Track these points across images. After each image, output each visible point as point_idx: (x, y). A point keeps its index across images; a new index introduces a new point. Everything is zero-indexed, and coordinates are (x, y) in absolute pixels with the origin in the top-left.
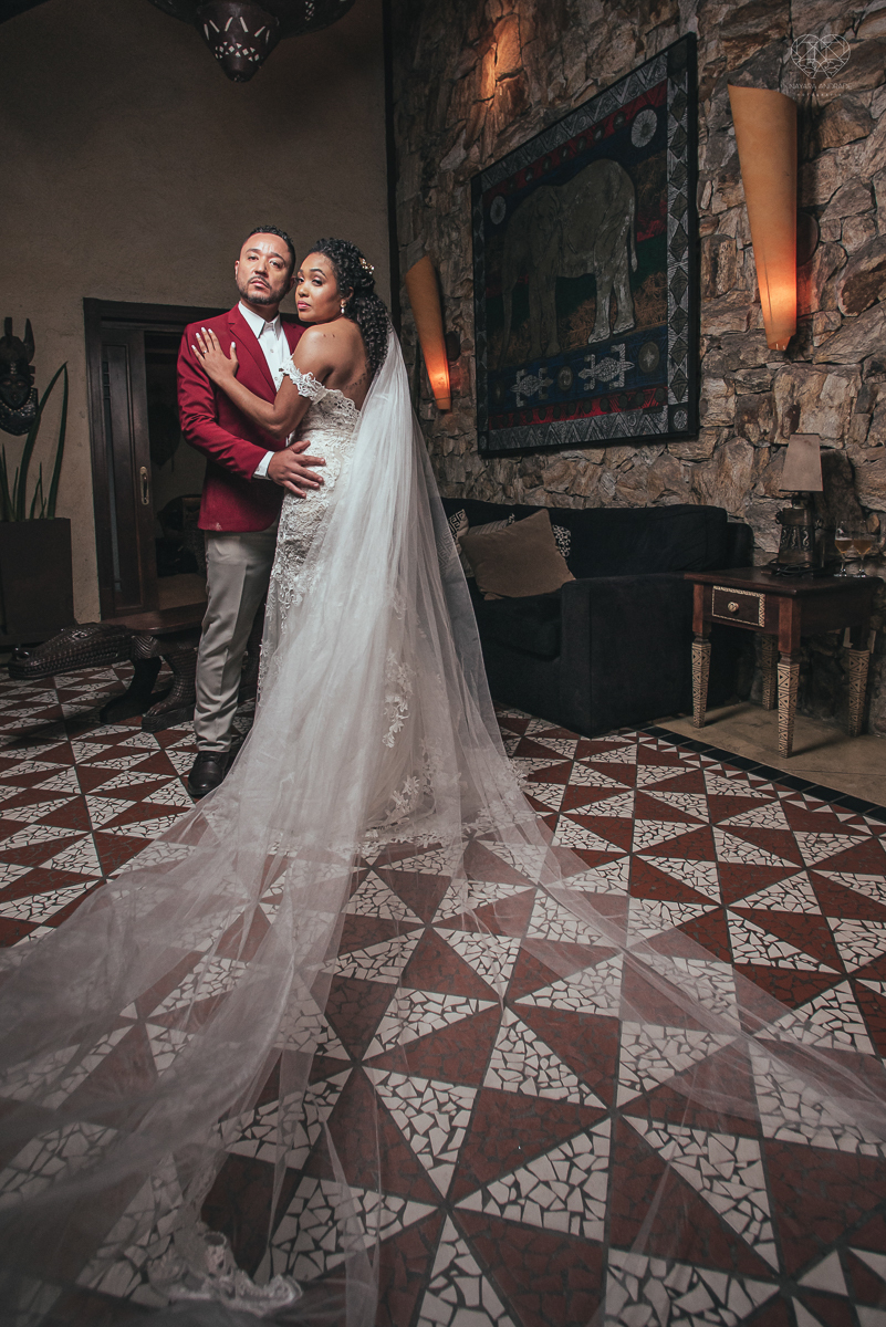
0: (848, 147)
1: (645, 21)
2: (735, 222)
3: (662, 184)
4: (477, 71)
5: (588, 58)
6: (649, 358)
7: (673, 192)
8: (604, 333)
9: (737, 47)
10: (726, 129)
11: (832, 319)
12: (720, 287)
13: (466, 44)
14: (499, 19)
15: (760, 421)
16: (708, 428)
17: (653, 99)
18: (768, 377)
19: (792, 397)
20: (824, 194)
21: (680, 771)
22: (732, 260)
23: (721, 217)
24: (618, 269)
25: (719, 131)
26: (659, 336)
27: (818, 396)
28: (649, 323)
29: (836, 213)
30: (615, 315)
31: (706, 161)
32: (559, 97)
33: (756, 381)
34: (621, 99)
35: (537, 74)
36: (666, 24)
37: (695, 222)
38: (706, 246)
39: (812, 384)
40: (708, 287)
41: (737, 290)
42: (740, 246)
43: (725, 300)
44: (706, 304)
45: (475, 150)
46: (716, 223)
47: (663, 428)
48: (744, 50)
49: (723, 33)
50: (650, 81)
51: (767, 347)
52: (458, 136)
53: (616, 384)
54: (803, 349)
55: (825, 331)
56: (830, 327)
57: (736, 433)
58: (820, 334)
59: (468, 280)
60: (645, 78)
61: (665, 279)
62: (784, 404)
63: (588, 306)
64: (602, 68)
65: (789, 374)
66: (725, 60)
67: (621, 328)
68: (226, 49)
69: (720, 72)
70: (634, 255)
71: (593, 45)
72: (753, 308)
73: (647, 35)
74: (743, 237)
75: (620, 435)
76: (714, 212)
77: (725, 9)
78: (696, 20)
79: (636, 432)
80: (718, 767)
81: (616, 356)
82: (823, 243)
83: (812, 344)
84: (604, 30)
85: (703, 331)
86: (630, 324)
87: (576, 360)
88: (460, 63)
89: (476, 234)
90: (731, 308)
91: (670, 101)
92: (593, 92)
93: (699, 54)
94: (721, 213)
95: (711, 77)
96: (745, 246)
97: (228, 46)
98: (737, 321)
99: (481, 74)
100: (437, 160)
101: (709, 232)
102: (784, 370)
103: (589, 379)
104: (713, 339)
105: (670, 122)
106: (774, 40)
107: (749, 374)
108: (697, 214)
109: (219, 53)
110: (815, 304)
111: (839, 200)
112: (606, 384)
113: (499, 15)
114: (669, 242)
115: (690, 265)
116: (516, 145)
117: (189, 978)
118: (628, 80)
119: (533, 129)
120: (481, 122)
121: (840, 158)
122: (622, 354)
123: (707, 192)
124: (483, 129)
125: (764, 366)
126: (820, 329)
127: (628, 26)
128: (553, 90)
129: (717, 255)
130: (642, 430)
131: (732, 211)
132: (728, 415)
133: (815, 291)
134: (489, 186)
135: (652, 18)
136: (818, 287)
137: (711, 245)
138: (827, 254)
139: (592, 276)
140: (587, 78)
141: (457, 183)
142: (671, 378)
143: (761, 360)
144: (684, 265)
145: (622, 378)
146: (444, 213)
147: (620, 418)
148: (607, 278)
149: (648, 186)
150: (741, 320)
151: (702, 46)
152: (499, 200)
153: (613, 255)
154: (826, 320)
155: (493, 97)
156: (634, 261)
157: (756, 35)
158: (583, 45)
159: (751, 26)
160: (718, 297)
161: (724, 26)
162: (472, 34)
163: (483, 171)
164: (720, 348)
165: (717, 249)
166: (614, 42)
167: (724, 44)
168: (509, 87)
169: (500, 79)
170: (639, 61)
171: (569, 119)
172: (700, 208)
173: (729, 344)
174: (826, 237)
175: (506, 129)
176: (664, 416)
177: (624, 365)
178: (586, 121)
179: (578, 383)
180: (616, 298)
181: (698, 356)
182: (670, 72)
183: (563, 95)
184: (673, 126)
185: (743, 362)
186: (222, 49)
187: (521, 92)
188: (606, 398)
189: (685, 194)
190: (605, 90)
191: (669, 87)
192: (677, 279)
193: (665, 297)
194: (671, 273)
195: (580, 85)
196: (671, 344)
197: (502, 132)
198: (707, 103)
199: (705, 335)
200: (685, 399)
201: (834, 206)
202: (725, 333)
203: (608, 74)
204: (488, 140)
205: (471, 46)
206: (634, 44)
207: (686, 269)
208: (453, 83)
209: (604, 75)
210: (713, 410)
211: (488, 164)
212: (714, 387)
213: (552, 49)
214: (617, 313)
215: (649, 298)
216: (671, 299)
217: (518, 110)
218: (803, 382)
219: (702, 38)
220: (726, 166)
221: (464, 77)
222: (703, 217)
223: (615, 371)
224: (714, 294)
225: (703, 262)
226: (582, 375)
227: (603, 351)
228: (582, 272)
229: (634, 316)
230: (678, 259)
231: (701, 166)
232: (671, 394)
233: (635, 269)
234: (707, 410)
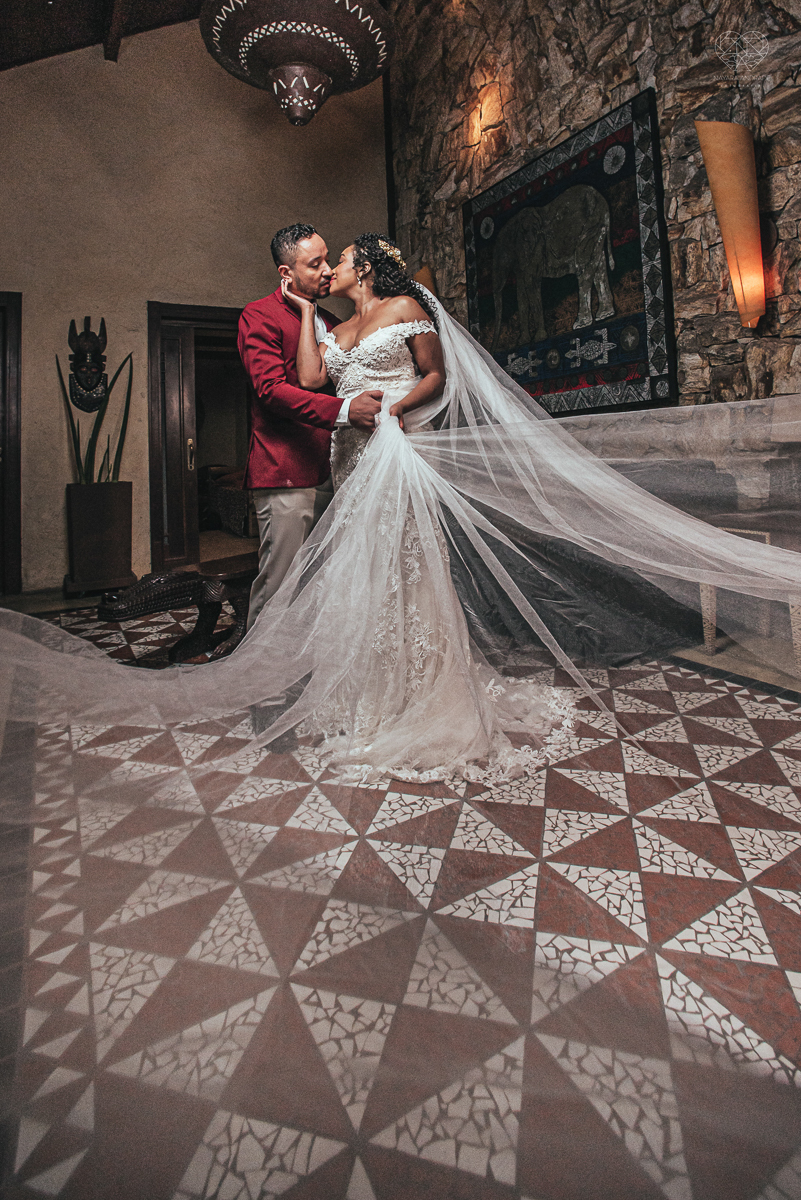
0: (796, 166)
1: (609, 81)
2: (699, 227)
3: (633, 201)
4: (465, 125)
5: (561, 111)
6: (630, 339)
7: (644, 206)
8: (588, 321)
9: (691, 96)
10: (686, 157)
11: (796, 301)
12: (690, 279)
13: (454, 106)
14: (482, 87)
15: (735, 387)
16: (687, 395)
17: (623, 137)
18: (740, 350)
19: (764, 365)
20: (778, 202)
21: (713, 697)
22: (699, 258)
23: (686, 225)
24: (597, 269)
25: (679, 158)
26: (638, 321)
27: (789, 364)
28: (628, 310)
29: (791, 216)
30: (596, 306)
31: (669, 182)
32: (537, 140)
33: (729, 354)
34: (592, 139)
35: (517, 125)
36: (628, 82)
37: (664, 230)
38: (675, 247)
39: (782, 353)
40: (678, 280)
41: (705, 281)
42: (705, 246)
43: (695, 290)
44: (678, 294)
45: (465, 184)
46: (682, 229)
47: (646, 396)
48: (697, 98)
49: (679, 87)
50: (618, 123)
51: (737, 326)
52: (449, 174)
53: (600, 362)
54: (771, 326)
55: (790, 310)
56: (794, 307)
57: (713, 398)
58: (786, 313)
59: (461, 284)
60: (613, 122)
61: (641, 275)
62: (757, 372)
63: (570, 300)
64: (574, 118)
65: (759, 346)
66: (681, 106)
67: (601, 316)
68: (291, 101)
69: (677, 116)
70: (611, 257)
71: (565, 101)
72: (722, 296)
73: (611, 91)
74: (708, 239)
75: (606, 403)
76: (679, 221)
77: (678, 70)
78: (654, 78)
79: (621, 399)
80: (745, 692)
81: (600, 339)
82: (782, 241)
83: (779, 321)
84: (574, 90)
85: (676, 315)
86: (611, 312)
87: (563, 343)
88: (450, 120)
89: (468, 248)
90: (702, 296)
91: (636, 138)
92: (567, 135)
93: (658, 103)
94: (686, 221)
95: (669, 119)
96: (710, 246)
97: (293, 98)
98: (708, 306)
99: (468, 127)
100: (431, 193)
101: (676, 236)
102: (754, 344)
103: (575, 359)
104: (685, 322)
105: (636, 154)
106: (722, 90)
107: (722, 349)
108: (665, 223)
109: (284, 104)
110: (778, 289)
111: (793, 206)
112: (591, 362)
113: (483, 83)
114: (643, 246)
115: (662, 263)
116: (501, 178)
117: (320, 927)
118: (598, 125)
119: (515, 165)
120: (469, 162)
121: (790, 174)
122: (605, 337)
123: (673, 206)
124: (471, 167)
125: (735, 341)
126: (785, 309)
127: (595, 86)
128: (532, 135)
129: (685, 254)
130: (627, 398)
131: (696, 220)
132: (705, 382)
133: (777, 278)
134: (479, 210)
135: (615, 78)
136: (780, 275)
137: (680, 247)
138: (787, 248)
139: (574, 277)
140: (561, 125)
141: (449, 209)
142: (651, 355)
143: (732, 336)
144: (657, 263)
145: (606, 356)
146: (438, 233)
147: (605, 389)
148: (587, 277)
149: (621, 203)
150: (711, 305)
151: (660, 97)
152: (487, 220)
153: (592, 258)
154: (790, 301)
155: (479, 143)
156: (612, 262)
157: (707, 86)
158: (557, 102)
159: (702, 80)
160: (689, 287)
161: (679, 81)
162: (459, 98)
163: (472, 199)
164: (692, 328)
165: (685, 250)
166: (583, 98)
167: (679, 94)
168: (492, 135)
169: (485, 130)
170: (606, 110)
171: (548, 156)
172: (668, 218)
173: (701, 325)
174: (784, 235)
175: (491, 167)
176: (647, 386)
177: (607, 346)
178: (562, 157)
179: (564, 362)
180: (597, 293)
181: (674, 335)
182: (635, 117)
183: (541, 139)
184: (640, 157)
185: (716, 339)
186: (287, 101)
187: (504, 138)
188: (590, 373)
189: (655, 208)
190: (577, 133)
191: (634, 129)
192: (652, 274)
193: (642, 289)
194: (646, 270)
195: (555, 130)
196: (649, 327)
197: (488, 169)
198: (667, 139)
199: (679, 319)
200: (666, 371)
201: (789, 211)
202: (696, 316)
203: (579, 121)
204: (476, 175)
205: (458, 106)
206: (600, 98)
207: (659, 266)
208: (445, 135)
209: (575, 122)
210: (691, 379)
211: (476, 195)
212: (691, 360)
213: (529, 105)
214: (598, 304)
215: (627, 291)
216: (647, 291)
217: (502, 152)
218: (773, 353)
219: (660, 91)
220: (689, 185)
221: (453, 130)
222: (670, 225)
223: (600, 351)
224: (684, 285)
225: (672, 261)
226: (568, 355)
227: (587, 335)
228: (564, 273)
229: (614, 306)
230: (652, 258)
231: (666, 187)
232: (652, 368)
233: (612, 268)
234: (685, 379)
